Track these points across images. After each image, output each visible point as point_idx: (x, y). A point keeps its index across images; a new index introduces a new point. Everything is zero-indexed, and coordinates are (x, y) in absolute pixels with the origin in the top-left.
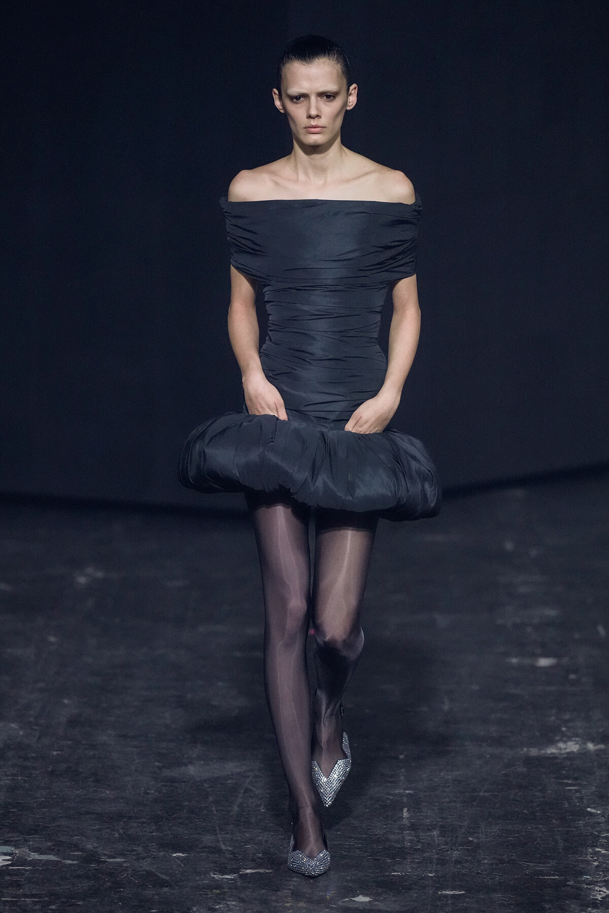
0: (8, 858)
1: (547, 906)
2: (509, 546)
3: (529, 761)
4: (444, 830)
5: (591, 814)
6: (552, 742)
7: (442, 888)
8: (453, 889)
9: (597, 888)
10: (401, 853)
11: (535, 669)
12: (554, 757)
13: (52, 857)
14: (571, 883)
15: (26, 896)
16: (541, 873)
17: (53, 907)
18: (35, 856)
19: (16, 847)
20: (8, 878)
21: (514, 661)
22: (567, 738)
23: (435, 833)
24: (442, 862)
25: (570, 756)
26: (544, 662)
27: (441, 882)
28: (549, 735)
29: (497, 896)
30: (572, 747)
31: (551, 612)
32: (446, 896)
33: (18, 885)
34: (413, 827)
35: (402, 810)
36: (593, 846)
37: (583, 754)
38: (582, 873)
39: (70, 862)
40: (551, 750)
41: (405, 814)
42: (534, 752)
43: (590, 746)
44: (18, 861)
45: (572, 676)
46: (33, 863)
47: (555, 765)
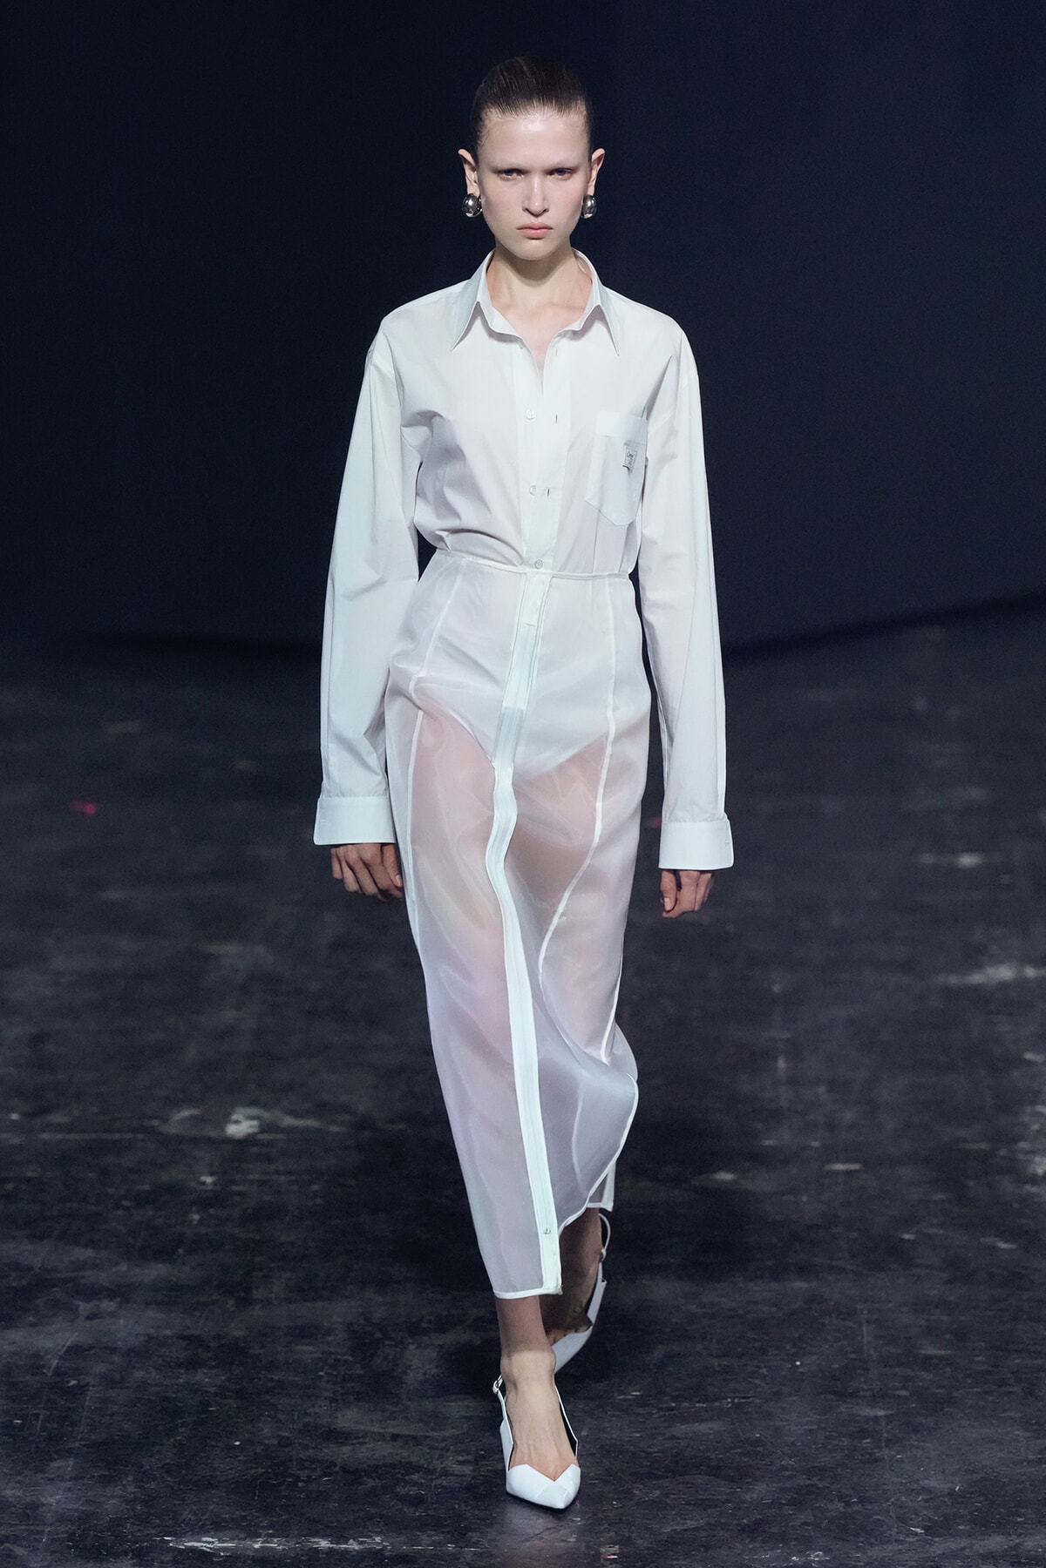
0: (255, 1123)
1: (971, 1183)
2: (920, 705)
3: (949, 994)
4: (833, 1085)
5: (1030, 1063)
6: (978, 966)
7: (829, 1161)
8: (846, 1161)
9: (1037, 1159)
10: (775, 1116)
11: (955, 870)
12: (978, 989)
13: (312, 1123)
14: (1003, 1152)
15: (278, 1173)
16: (965, 1141)
17: (315, 1187)
18: (289, 1121)
19: (266, 1106)
20: (255, 1150)
21: (928, 859)
22: (997, 961)
23: (822, 1089)
24: (831, 1127)
25: (1003, 986)
26: (967, 860)
27: (830, 1154)
28: (975, 957)
29: (906, 1172)
30: (1005, 973)
31: (976, 794)
32: (837, 1173)
33: (270, 1160)
34: (793, 1081)
35: (775, 1058)
36: (1034, 1102)
37: (1020, 983)
38: (1016, 1140)
39: (334, 1129)
40: (977, 978)
41: (781, 1064)
42: (953, 980)
43: (1030, 972)
44: (265, 1128)
45: (1006, 879)
46: (289, 1130)
47: (982, 998)
